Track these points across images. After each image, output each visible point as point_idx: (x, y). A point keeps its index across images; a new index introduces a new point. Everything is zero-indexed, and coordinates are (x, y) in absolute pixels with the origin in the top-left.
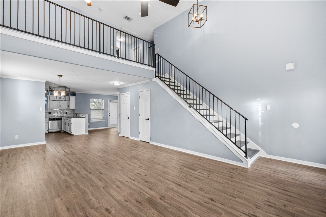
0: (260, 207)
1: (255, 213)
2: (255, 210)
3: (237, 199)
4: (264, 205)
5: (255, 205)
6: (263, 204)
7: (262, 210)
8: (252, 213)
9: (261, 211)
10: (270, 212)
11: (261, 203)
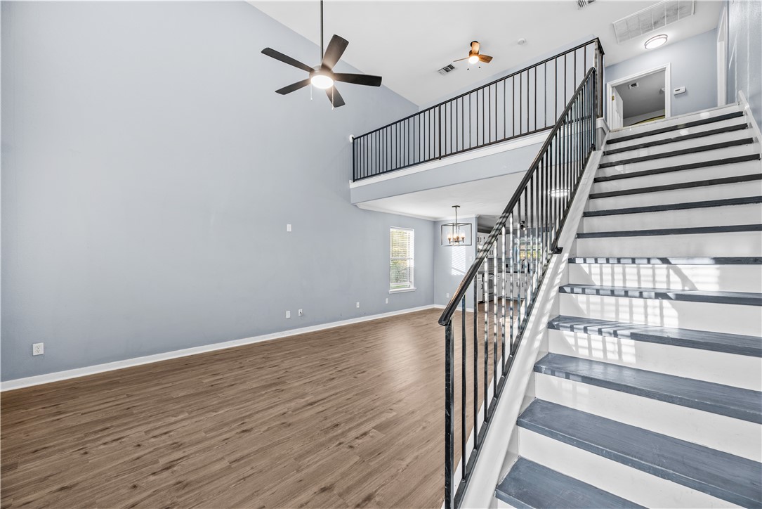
0: (178, 490)
1: (172, 472)
2: (177, 475)
3: (225, 463)
4: (175, 500)
5: (187, 484)
6: (180, 500)
7: (169, 487)
8: (175, 468)
9: (166, 484)
10: (151, 499)
11: (183, 499)
